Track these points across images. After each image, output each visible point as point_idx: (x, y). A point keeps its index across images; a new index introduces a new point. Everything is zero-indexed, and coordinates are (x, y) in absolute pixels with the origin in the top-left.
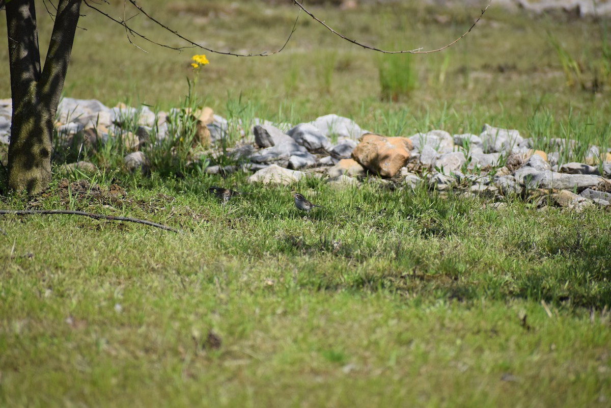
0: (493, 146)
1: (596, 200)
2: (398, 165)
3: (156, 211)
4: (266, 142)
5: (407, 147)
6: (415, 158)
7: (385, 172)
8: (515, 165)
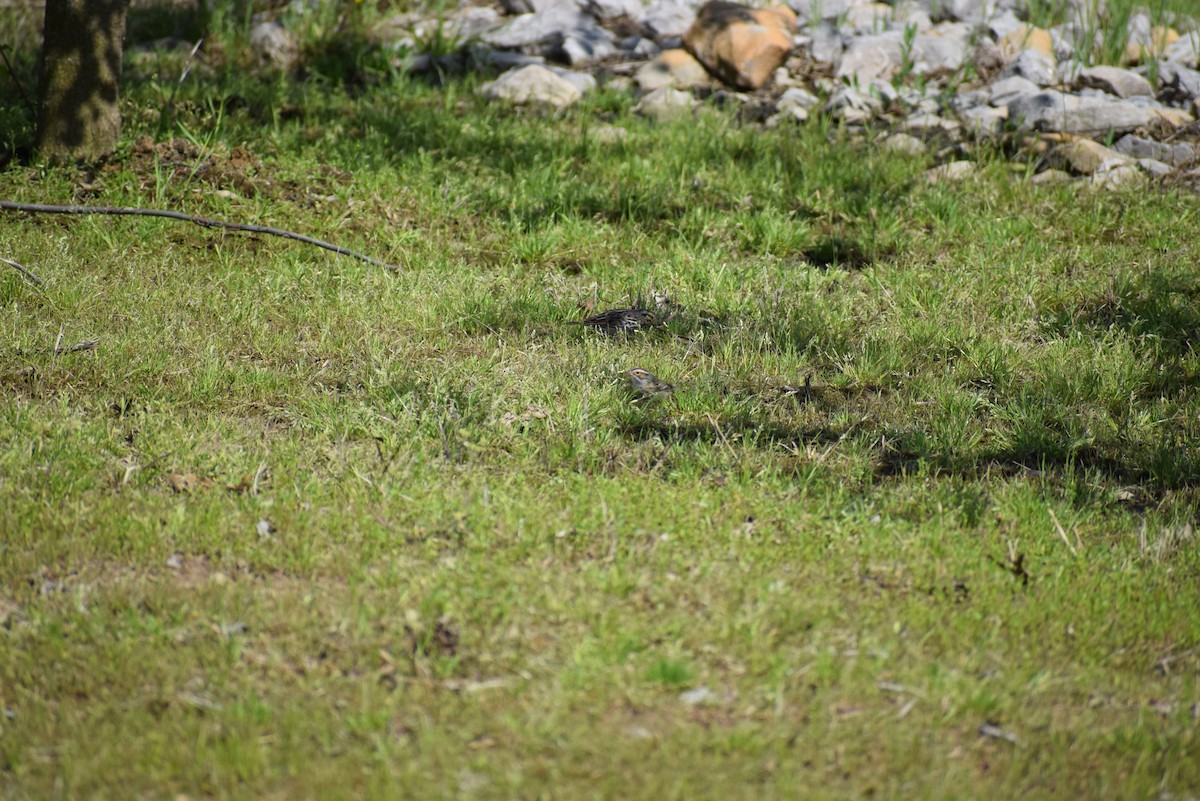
1: (1145, 162)
2: (769, 65)
3: (318, 205)
4: (519, 4)
5: (788, 28)
6: (801, 47)
7: (743, 78)
8: (991, 68)
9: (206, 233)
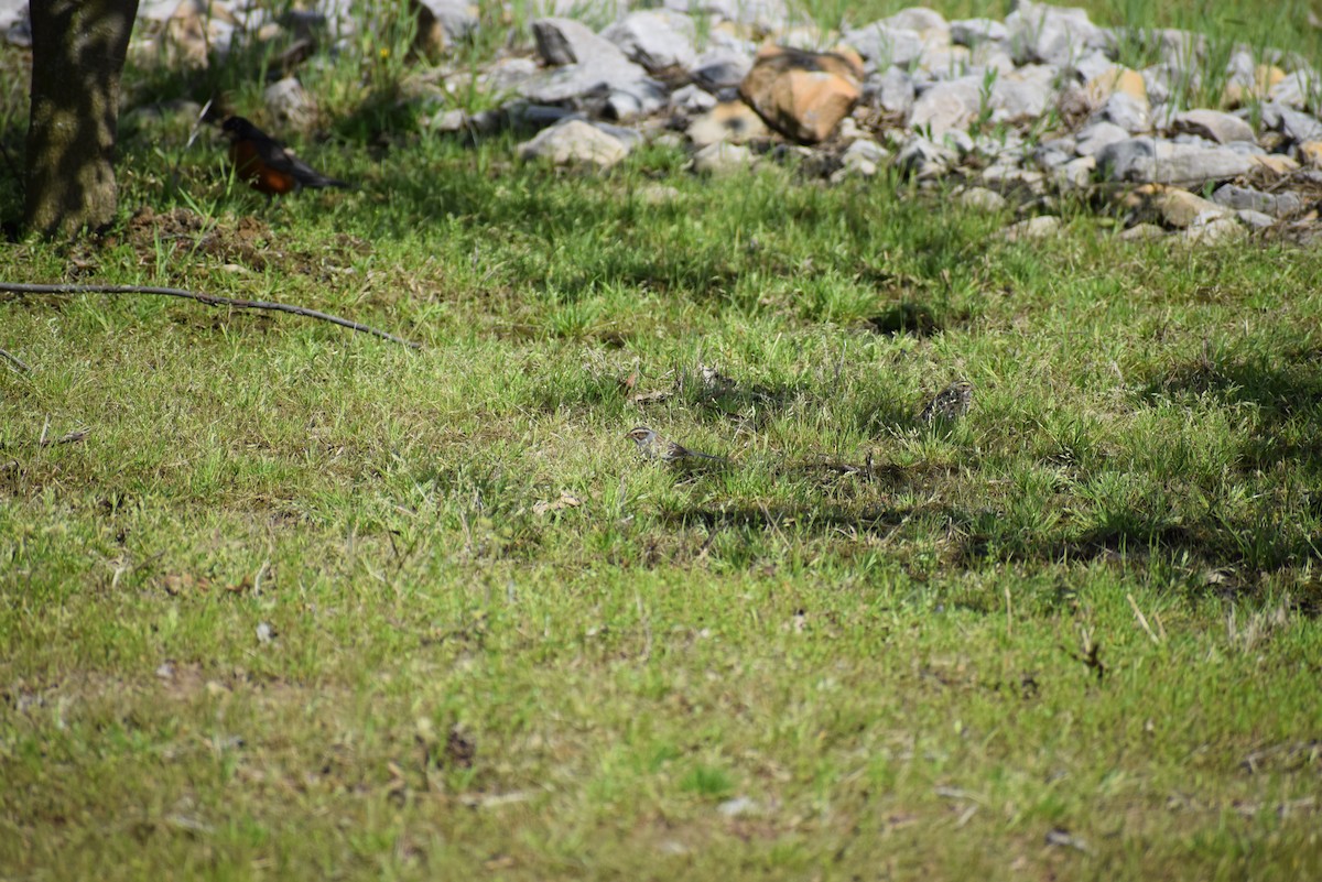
0: (1032, 46)
1: (1245, 214)
2: (835, 116)
3: (335, 279)
4: (559, 54)
5: (854, 76)
6: (869, 94)
7: (806, 131)
8: (1077, 114)
9: (211, 312)
